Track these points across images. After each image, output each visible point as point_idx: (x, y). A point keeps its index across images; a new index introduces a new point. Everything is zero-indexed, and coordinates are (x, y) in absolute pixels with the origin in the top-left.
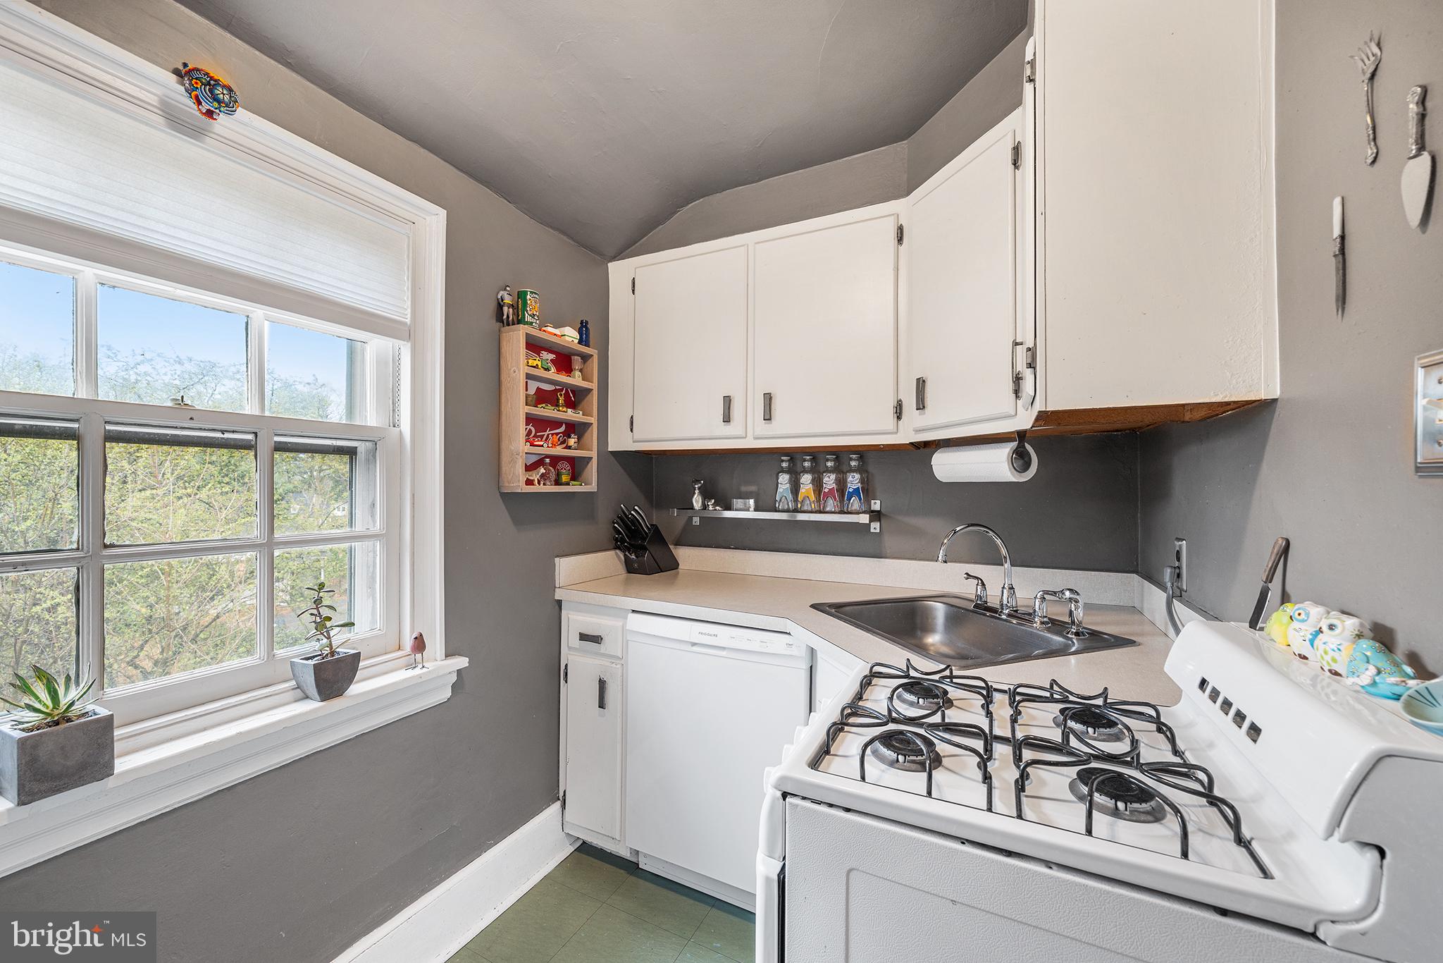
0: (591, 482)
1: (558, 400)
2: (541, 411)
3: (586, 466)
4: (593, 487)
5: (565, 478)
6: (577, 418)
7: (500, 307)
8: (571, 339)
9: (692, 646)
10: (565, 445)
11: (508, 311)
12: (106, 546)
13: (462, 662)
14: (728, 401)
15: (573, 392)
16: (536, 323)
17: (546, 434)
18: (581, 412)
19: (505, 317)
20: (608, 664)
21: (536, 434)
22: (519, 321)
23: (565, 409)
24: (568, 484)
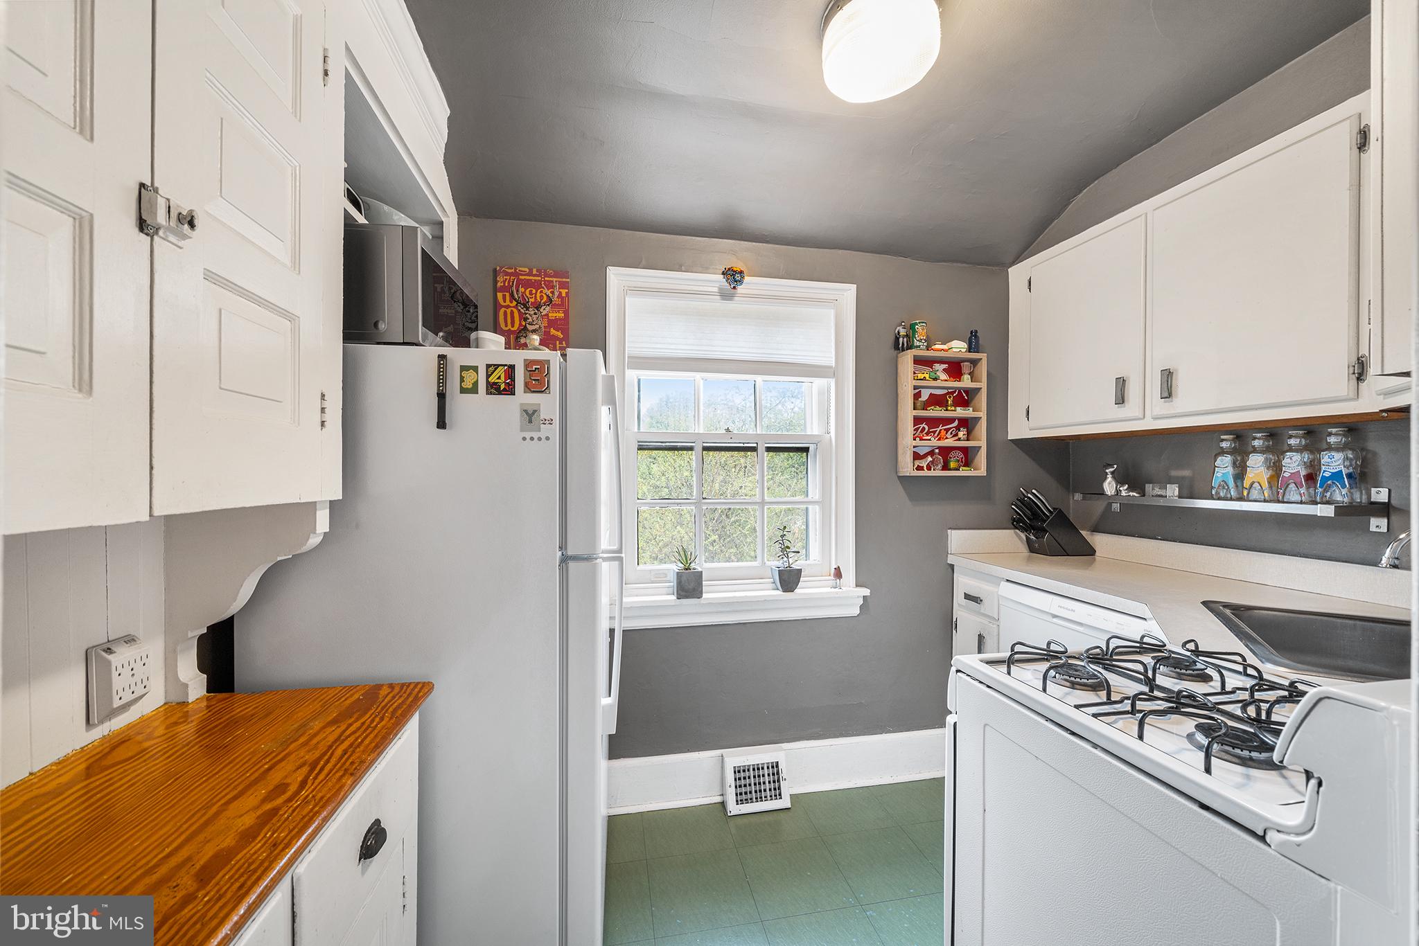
0: (980, 468)
1: (948, 401)
2: (931, 413)
3: (977, 454)
4: (982, 471)
5: (952, 465)
6: (968, 414)
7: (897, 339)
8: (958, 350)
9: (1053, 617)
10: (957, 438)
11: (903, 340)
12: (703, 499)
13: (866, 592)
14: (1121, 383)
15: (965, 392)
16: (923, 345)
17: (938, 429)
18: (971, 409)
19: (900, 346)
20: (986, 623)
21: (929, 430)
22: (910, 347)
23: (953, 408)
24: (957, 469)
